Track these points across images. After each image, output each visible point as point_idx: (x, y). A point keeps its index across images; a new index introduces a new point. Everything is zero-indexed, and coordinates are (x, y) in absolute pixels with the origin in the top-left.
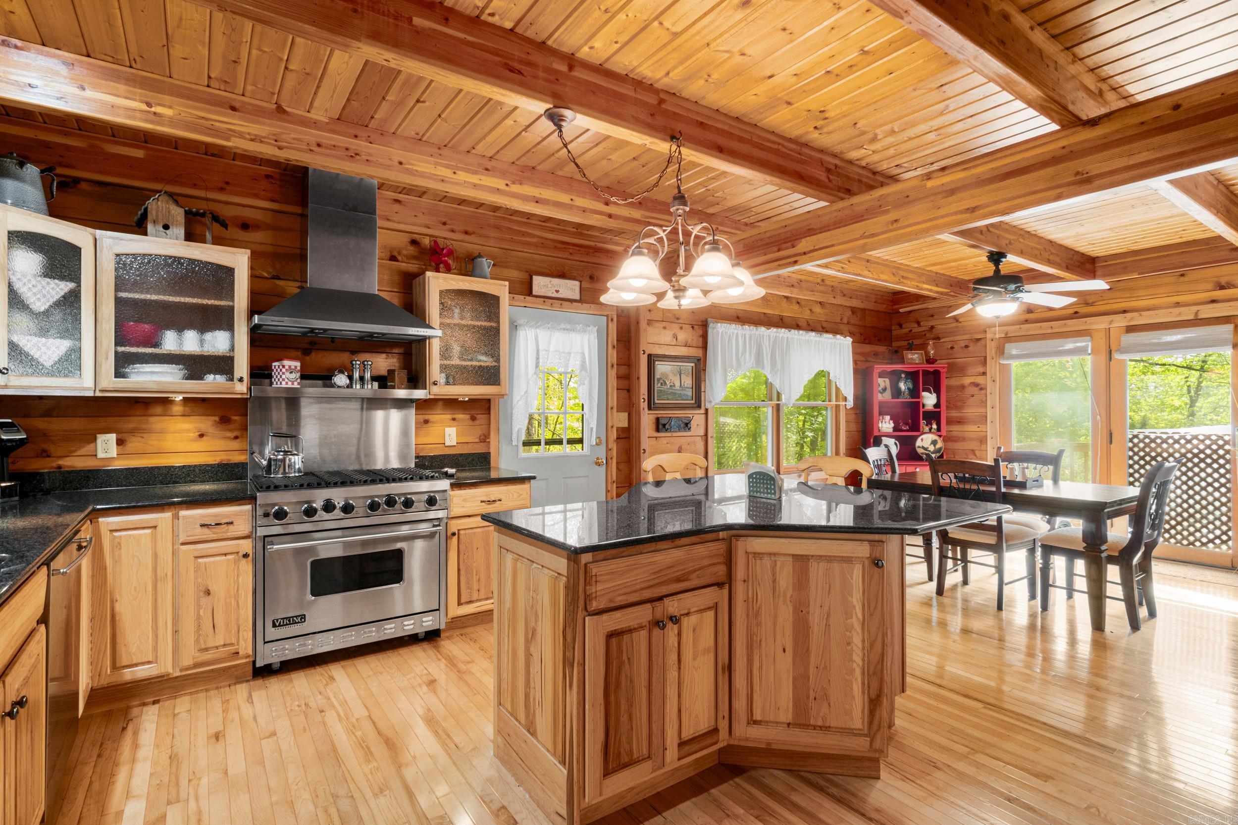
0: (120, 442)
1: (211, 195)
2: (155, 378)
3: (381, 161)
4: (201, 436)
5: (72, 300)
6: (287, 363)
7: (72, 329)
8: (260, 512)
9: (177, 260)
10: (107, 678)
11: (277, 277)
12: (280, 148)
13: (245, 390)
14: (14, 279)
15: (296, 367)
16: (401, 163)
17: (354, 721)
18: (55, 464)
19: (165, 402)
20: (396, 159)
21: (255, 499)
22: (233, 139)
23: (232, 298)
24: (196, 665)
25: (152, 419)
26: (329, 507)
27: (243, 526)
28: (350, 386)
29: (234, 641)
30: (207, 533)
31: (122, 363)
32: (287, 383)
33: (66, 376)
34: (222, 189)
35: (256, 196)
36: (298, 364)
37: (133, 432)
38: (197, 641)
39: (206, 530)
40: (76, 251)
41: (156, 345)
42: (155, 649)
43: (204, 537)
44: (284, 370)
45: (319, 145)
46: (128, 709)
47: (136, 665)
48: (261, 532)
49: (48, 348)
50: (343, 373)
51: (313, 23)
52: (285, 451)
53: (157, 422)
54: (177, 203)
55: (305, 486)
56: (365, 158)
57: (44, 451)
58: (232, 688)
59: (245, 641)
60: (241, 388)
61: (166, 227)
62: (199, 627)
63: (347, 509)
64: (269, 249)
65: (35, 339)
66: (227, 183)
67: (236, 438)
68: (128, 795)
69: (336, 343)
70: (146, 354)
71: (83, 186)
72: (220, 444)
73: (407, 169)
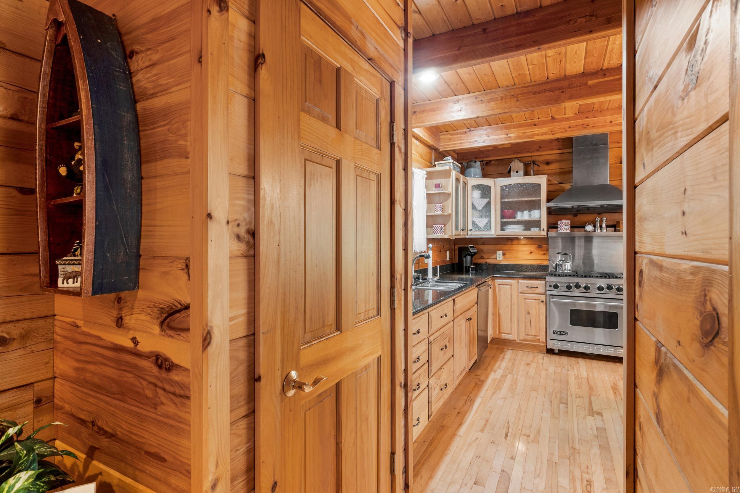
0: (504, 254)
1: (533, 154)
2: (514, 230)
3: (601, 124)
4: (531, 253)
5: (488, 204)
6: (564, 221)
7: (488, 215)
8: (548, 284)
9: (520, 184)
10: (497, 336)
11: (562, 183)
12: (553, 134)
13: (545, 234)
14: (473, 201)
15: (568, 223)
16: (611, 122)
17: (580, 377)
18: (485, 261)
19: (517, 239)
20: (608, 121)
21: (545, 279)
22: (535, 137)
23: (540, 196)
24: (525, 340)
25: (514, 246)
26: (578, 286)
27: (541, 290)
28: (595, 231)
29: (538, 335)
30: (528, 290)
31: (503, 225)
32: (564, 230)
33: (487, 231)
34: (538, 150)
35: (552, 149)
36: (569, 222)
37: (508, 250)
38: (525, 331)
39: (528, 289)
40: (489, 187)
41: (515, 218)
42: (511, 330)
43: (527, 291)
44: (562, 225)
45: (570, 127)
46: (504, 349)
47: (506, 333)
48: (548, 293)
49: (482, 222)
50: (590, 224)
51: (547, 104)
52: (563, 261)
53: (515, 247)
54: (521, 161)
55: (568, 276)
56: (591, 126)
57: (482, 256)
58: (538, 354)
59: (542, 336)
60: (544, 234)
61: (517, 172)
62: (526, 326)
63: (586, 288)
64: (558, 171)
65: (479, 219)
66: (540, 147)
67: (545, 254)
68: (499, 367)
69: (589, 210)
70: (510, 222)
71: (493, 162)
72: (538, 257)
73: (615, 124)
